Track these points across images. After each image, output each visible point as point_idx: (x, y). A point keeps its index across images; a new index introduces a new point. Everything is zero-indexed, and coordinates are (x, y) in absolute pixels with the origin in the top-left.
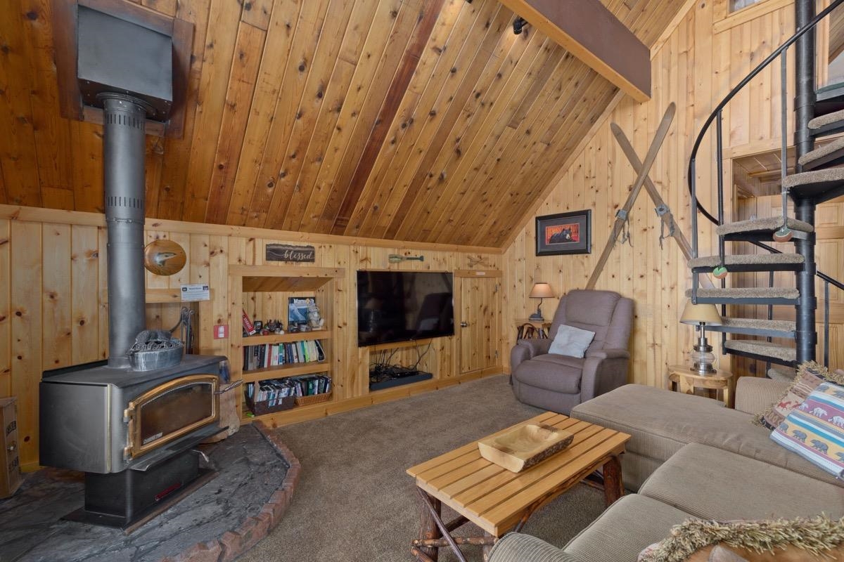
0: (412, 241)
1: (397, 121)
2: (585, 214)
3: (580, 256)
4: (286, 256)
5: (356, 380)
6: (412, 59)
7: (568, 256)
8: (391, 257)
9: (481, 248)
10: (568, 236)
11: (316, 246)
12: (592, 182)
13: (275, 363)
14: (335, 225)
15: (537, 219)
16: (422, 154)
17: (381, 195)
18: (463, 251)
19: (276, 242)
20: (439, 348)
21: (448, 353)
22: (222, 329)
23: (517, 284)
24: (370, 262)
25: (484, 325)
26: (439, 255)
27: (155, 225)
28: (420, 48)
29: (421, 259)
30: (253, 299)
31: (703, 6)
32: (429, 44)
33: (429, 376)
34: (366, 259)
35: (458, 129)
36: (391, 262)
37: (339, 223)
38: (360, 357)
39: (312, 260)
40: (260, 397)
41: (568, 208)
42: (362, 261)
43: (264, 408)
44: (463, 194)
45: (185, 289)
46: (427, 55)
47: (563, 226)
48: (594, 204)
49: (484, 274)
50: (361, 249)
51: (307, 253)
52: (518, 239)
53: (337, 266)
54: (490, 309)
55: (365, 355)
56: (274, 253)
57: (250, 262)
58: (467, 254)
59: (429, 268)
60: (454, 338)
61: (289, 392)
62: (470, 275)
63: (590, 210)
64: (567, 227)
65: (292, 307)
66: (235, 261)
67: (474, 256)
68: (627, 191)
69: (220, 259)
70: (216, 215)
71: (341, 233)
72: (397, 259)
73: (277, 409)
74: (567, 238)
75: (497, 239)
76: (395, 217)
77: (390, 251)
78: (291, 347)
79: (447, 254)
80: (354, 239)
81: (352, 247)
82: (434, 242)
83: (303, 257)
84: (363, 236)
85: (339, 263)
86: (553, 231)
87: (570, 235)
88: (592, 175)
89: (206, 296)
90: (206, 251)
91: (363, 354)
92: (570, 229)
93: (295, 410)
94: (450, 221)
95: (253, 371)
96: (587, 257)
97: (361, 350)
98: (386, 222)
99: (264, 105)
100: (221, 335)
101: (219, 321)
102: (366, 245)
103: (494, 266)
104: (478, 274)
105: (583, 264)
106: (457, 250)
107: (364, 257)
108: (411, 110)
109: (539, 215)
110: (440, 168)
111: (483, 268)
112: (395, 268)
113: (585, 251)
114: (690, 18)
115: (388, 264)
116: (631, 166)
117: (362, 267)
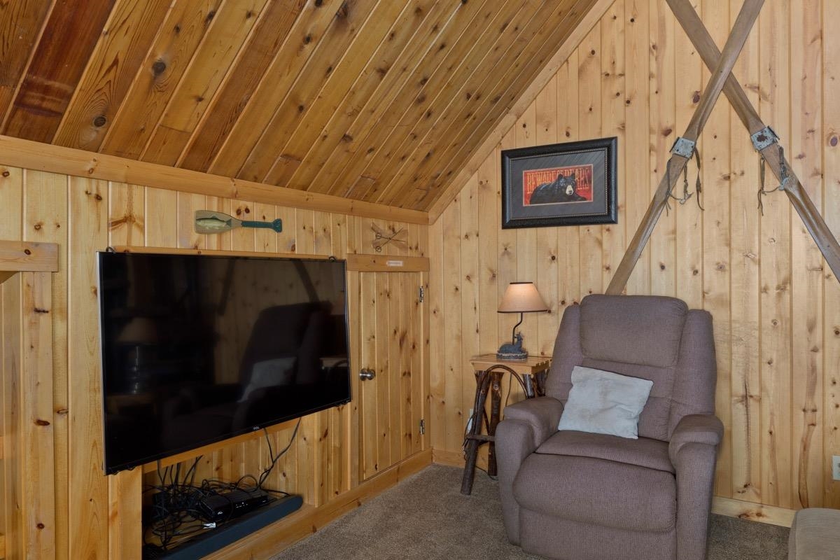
0: (256, 179)
2: (607, 146)
3: (594, 229)
7: (570, 229)
8: (201, 217)
9: (395, 210)
10: (569, 189)
12: (617, 86)
14: (20, 103)
15: (505, 154)
17: (177, 29)
18: (364, 215)
20: (317, 435)
21: (333, 441)
23: (465, 285)
24: (142, 229)
25: (401, 370)
26: (314, 218)
29: (277, 226)
33: (294, 502)
34: (128, 219)
36: (201, 231)
37: (34, 98)
38: (113, 498)
41: (568, 134)
42: (116, 224)
44: (382, 72)
47: (560, 170)
48: (623, 128)
49: (400, 264)
50: (110, 191)
52: (464, 194)
53: (29, 236)
54: (410, 337)
58: (370, 221)
59: (293, 249)
60: (348, 407)
62: (375, 265)
63: (616, 138)
64: (567, 171)
67: (382, 226)
68: (690, 101)
71: (45, 137)
72: (216, 224)
74: (567, 192)
75: (424, 192)
76: (216, 108)
77: (198, 203)
79: (331, 220)
80: (88, 159)
81: (83, 184)
82: (304, 188)
84: (119, 154)
85: (38, 227)
86: (536, 178)
87: (574, 187)
88: (618, 71)
91: (124, 489)
92: (573, 175)
94: (347, 138)
96: (608, 230)
97: (115, 479)
102: (129, 182)
103: (417, 248)
104: (392, 264)
105: (600, 243)
106: (351, 211)
107: (123, 211)
109: (507, 147)
111: (398, 252)
112: (210, 245)
113: (606, 218)
115: (195, 236)
116: (697, 54)
117: (118, 241)
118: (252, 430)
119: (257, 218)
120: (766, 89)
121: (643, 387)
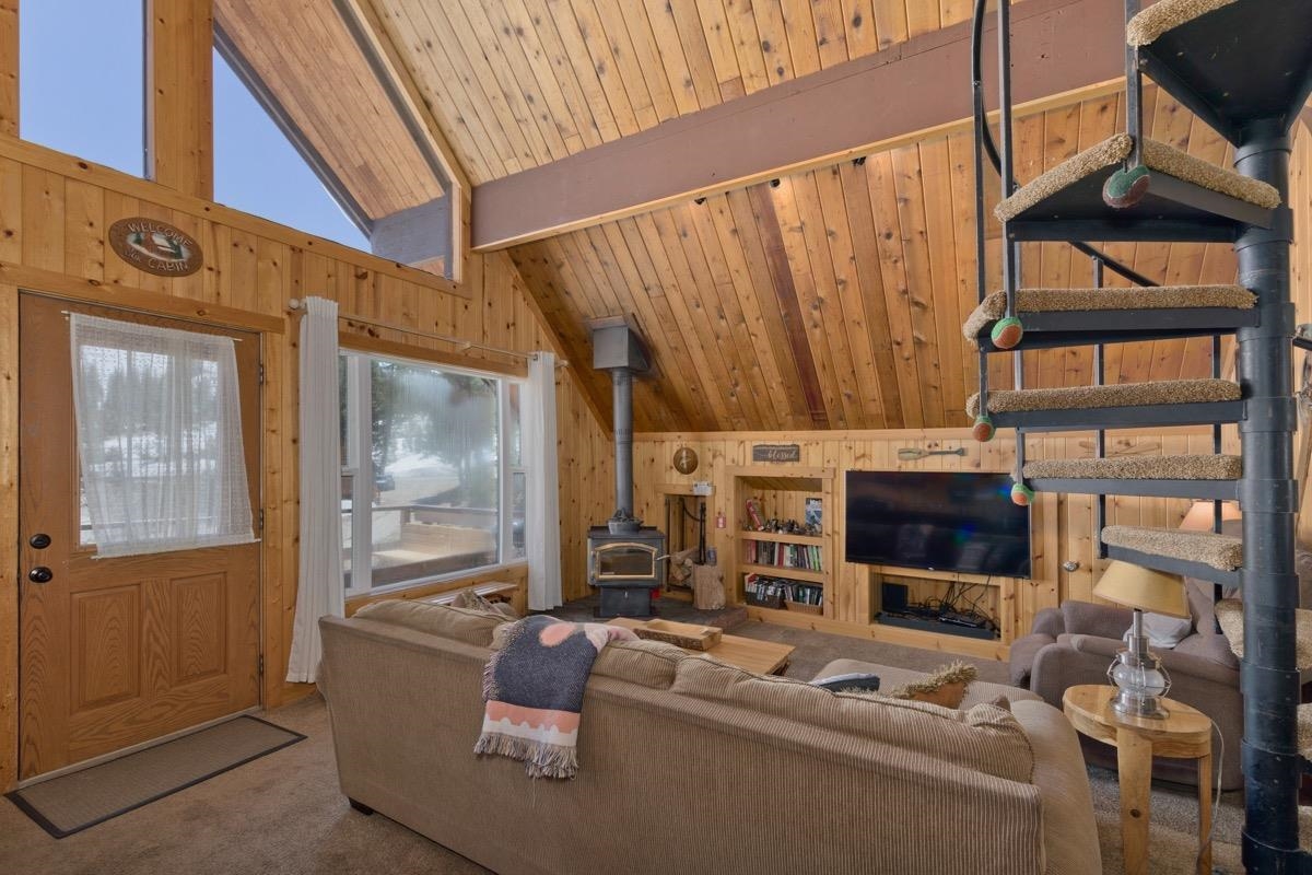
1: (804, 308)
4: (770, 456)
5: (852, 602)
6: (778, 252)
8: (902, 452)
11: (801, 444)
13: (787, 563)
14: (813, 419)
16: (864, 325)
17: (845, 382)
19: (762, 443)
20: (1005, 594)
21: (1026, 607)
22: (721, 520)
27: (679, 437)
28: (778, 238)
29: (961, 453)
32: (784, 230)
34: (863, 456)
36: (900, 459)
37: (816, 417)
39: (798, 460)
40: (752, 588)
43: (751, 599)
45: (696, 485)
46: (790, 240)
50: (857, 445)
51: (790, 452)
53: (826, 465)
55: (862, 572)
56: (760, 454)
57: (741, 464)
60: (1044, 587)
61: (775, 591)
65: (809, 508)
66: (729, 463)
69: (720, 460)
70: (711, 425)
71: (828, 428)
72: (911, 455)
73: (762, 604)
76: (885, 402)
77: (900, 445)
78: (803, 551)
80: (844, 433)
81: (844, 444)
83: (789, 456)
85: (828, 461)
89: (708, 492)
90: (710, 455)
91: (860, 573)
93: (781, 612)
95: (763, 565)
97: (857, 565)
98: (876, 408)
100: (721, 526)
101: (719, 513)
107: (862, 452)
108: (812, 291)
110: (901, 328)
112: (910, 466)
115: (898, 462)
117: (855, 467)
118: (927, 569)
119: (946, 449)
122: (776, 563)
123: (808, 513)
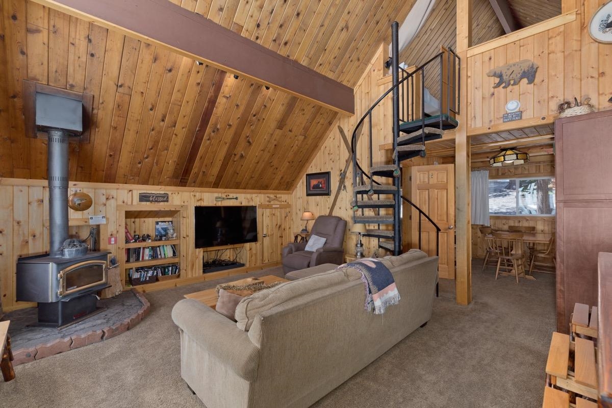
0: (230, 188)
1: (208, 130)
2: (328, 174)
3: (326, 197)
4: (151, 199)
5: (194, 267)
6: (213, 102)
7: (321, 197)
8: (216, 198)
9: (276, 191)
11: (169, 193)
12: (331, 157)
13: (146, 258)
14: (180, 181)
15: (307, 175)
16: (228, 144)
17: (206, 166)
18: (264, 193)
19: (145, 192)
20: (248, 249)
21: (254, 252)
22: (113, 239)
23: (298, 212)
24: (203, 201)
25: (279, 236)
26: (249, 196)
27: (75, 185)
28: (216, 97)
29: (236, 198)
30: (134, 222)
31: (374, 70)
32: (220, 95)
33: (243, 265)
34: (201, 199)
35: (247, 131)
36: (216, 201)
37: (183, 180)
38: (197, 254)
39: (167, 201)
40: (136, 276)
41: (321, 170)
42: (198, 201)
43: (138, 282)
44: (258, 163)
45: (92, 218)
46: (221, 100)
48: (332, 169)
49: (278, 206)
50: (198, 194)
51: (164, 197)
52: (298, 186)
53: (182, 204)
54: (283, 227)
55: (200, 252)
56: (144, 198)
57: (130, 203)
58: (267, 195)
59: (242, 203)
60: (259, 244)
61: (153, 273)
62: (268, 207)
63: (330, 172)
64: (320, 180)
65: (158, 227)
66: (121, 203)
67: (272, 196)
68: (345, 163)
69: (112, 202)
70: (110, 178)
71: (185, 186)
72: (220, 199)
73: (146, 282)
74: (320, 186)
75: (286, 186)
76: (217, 176)
77: (216, 195)
78: (156, 250)
79: (254, 196)
80: (193, 189)
81: (192, 193)
82: (244, 189)
83: (161, 199)
84: (199, 187)
85: (184, 202)
86: (314, 182)
87: (322, 185)
88: (331, 153)
89: (104, 221)
90: (104, 198)
91: (199, 252)
92: (321, 182)
93: (157, 283)
94: (252, 177)
95: (133, 262)
96: (329, 197)
97: (198, 250)
98: (212, 179)
99: (132, 126)
100: (113, 242)
101: (111, 235)
102: (200, 192)
103: (286, 201)
104: (274, 206)
105: (327, 201)
106: (260, 193)
107: (200, 198)
108: (216, 124)
109: (307, 173)
110: (240, 150)
111: (278, 203)
112: (219, 204)
113: (328, 194)
114: (369, 76)
115: (215, 202)
116: (347, 150)
117: (198, 204)
119: (231, 197)
120: (360, 160)
121: (323, 240)
122: (141, 259)
123: (157, 230)
